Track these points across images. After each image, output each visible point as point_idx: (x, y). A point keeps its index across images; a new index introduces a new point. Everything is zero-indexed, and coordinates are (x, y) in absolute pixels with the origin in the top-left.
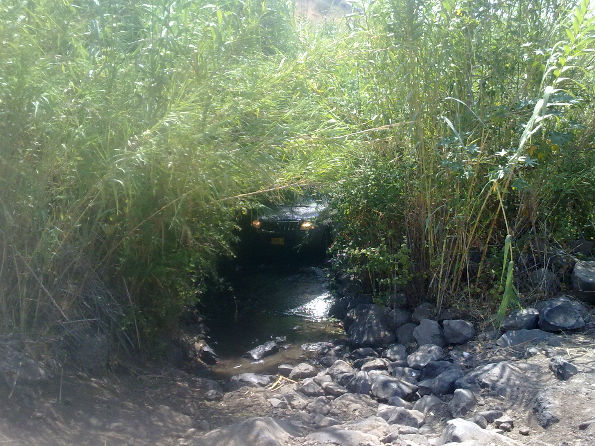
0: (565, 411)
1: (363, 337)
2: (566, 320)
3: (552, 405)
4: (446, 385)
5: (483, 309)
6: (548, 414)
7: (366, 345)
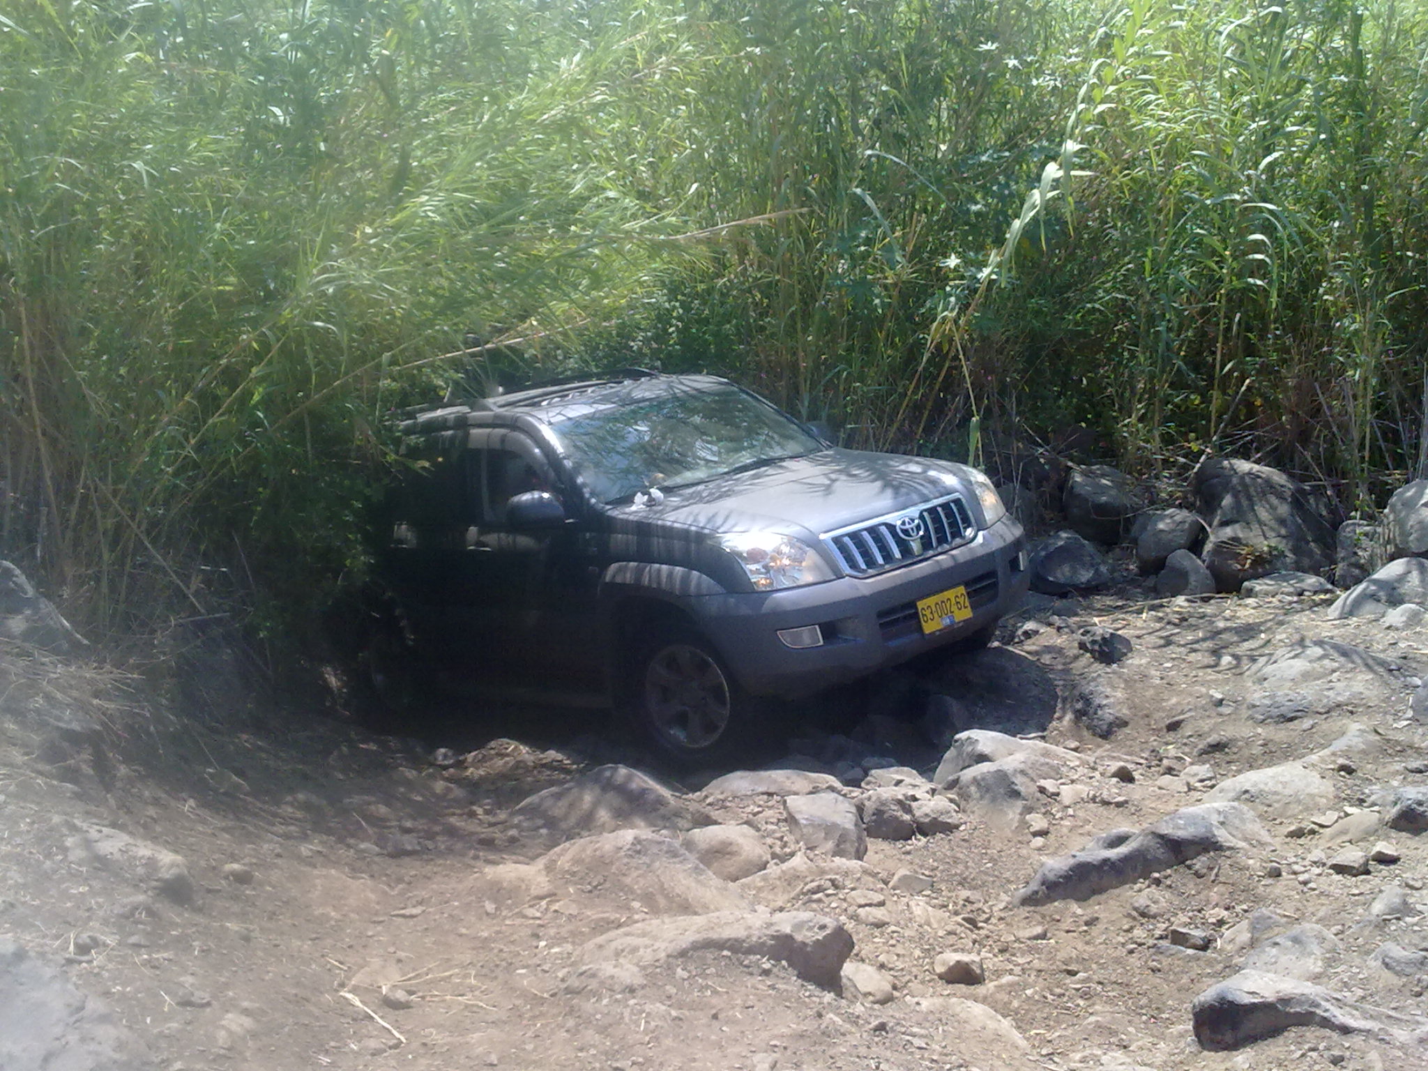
0: (1135, 707)
2: (1074, 571)
6: (1108, 714)
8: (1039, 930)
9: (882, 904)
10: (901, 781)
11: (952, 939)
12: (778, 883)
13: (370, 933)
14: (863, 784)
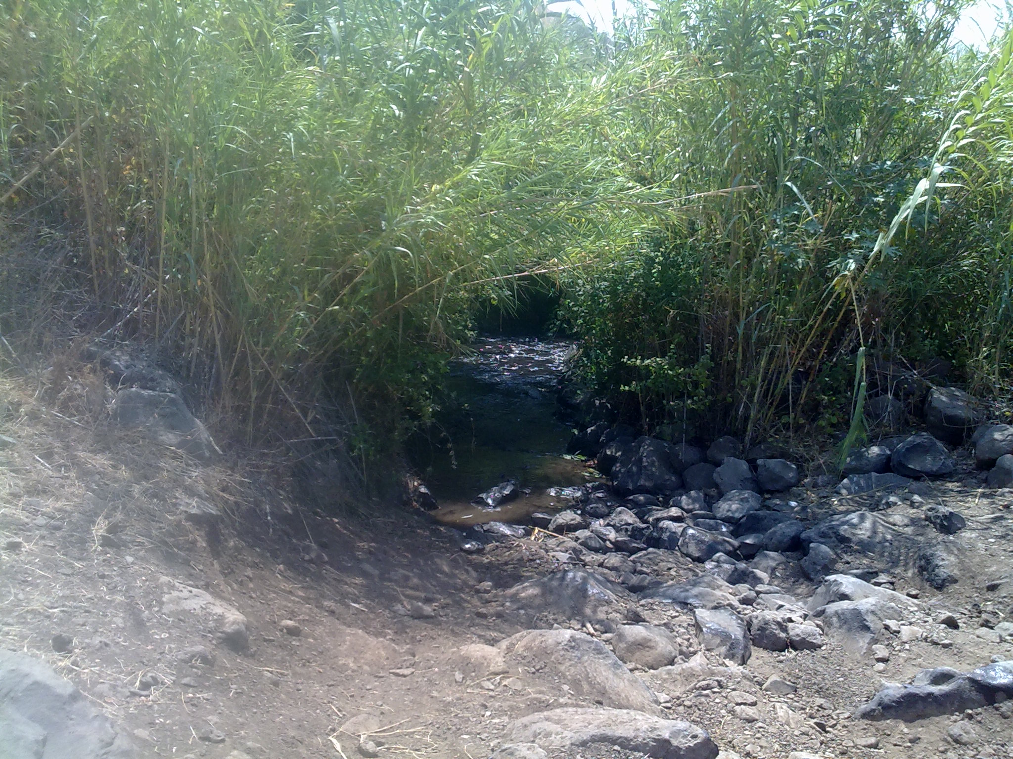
0: (964, 570)
3: (946, 562)
4: (786, 540)
6: (943, 572)
8: (873, 740)
9: (754, 704)
10: (781, 606)
11: (804, 739)
12: (678, 677)
13: (368, 687)
14: (754, 605)
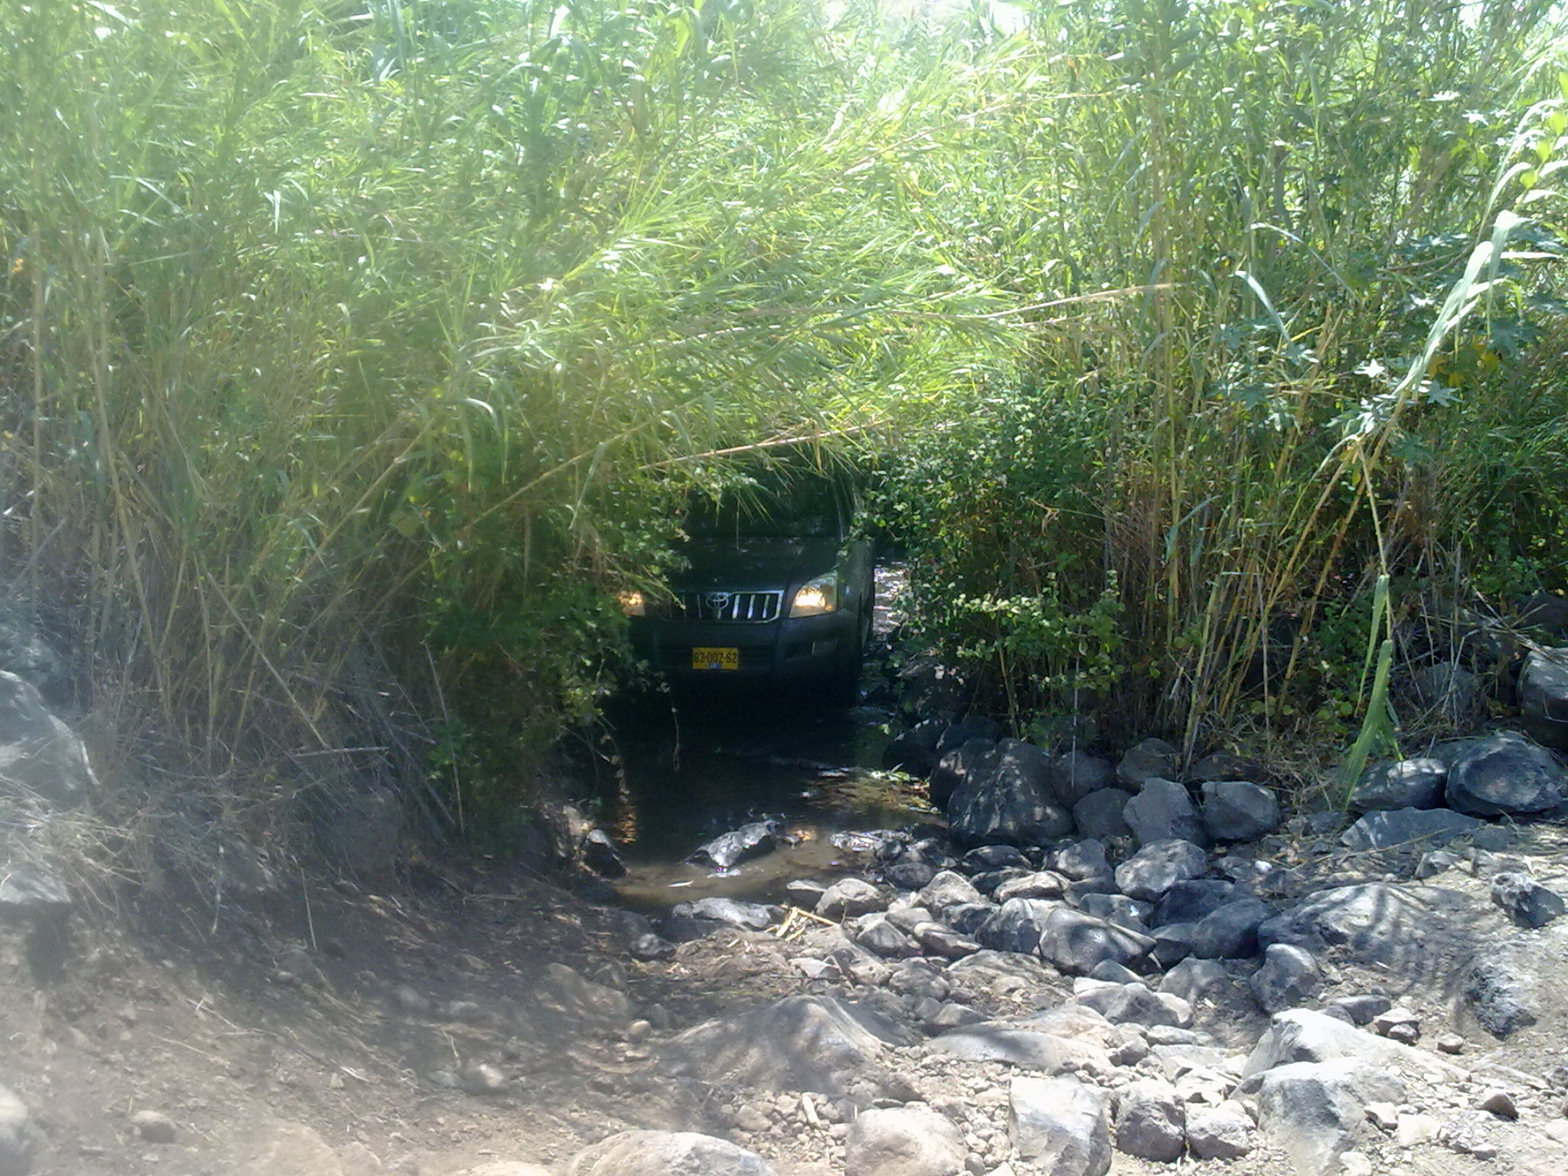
0: (1549, 1000)
1: (988, 820)
2: (1514, 788)
3: (1516, 985)
4: (1232, 936)
5: (1296, 758)
6: (1509, 1004)
7: (998, 838)
14: (1138, 1066)
